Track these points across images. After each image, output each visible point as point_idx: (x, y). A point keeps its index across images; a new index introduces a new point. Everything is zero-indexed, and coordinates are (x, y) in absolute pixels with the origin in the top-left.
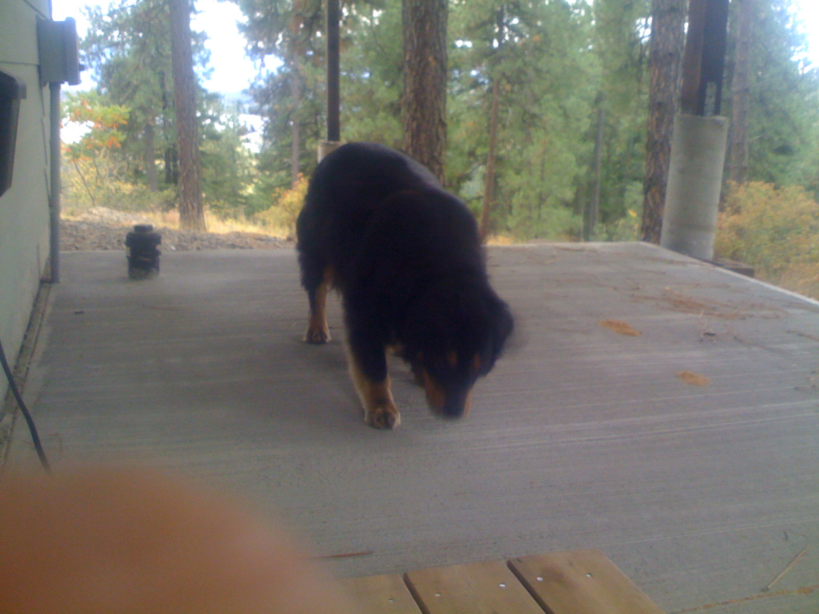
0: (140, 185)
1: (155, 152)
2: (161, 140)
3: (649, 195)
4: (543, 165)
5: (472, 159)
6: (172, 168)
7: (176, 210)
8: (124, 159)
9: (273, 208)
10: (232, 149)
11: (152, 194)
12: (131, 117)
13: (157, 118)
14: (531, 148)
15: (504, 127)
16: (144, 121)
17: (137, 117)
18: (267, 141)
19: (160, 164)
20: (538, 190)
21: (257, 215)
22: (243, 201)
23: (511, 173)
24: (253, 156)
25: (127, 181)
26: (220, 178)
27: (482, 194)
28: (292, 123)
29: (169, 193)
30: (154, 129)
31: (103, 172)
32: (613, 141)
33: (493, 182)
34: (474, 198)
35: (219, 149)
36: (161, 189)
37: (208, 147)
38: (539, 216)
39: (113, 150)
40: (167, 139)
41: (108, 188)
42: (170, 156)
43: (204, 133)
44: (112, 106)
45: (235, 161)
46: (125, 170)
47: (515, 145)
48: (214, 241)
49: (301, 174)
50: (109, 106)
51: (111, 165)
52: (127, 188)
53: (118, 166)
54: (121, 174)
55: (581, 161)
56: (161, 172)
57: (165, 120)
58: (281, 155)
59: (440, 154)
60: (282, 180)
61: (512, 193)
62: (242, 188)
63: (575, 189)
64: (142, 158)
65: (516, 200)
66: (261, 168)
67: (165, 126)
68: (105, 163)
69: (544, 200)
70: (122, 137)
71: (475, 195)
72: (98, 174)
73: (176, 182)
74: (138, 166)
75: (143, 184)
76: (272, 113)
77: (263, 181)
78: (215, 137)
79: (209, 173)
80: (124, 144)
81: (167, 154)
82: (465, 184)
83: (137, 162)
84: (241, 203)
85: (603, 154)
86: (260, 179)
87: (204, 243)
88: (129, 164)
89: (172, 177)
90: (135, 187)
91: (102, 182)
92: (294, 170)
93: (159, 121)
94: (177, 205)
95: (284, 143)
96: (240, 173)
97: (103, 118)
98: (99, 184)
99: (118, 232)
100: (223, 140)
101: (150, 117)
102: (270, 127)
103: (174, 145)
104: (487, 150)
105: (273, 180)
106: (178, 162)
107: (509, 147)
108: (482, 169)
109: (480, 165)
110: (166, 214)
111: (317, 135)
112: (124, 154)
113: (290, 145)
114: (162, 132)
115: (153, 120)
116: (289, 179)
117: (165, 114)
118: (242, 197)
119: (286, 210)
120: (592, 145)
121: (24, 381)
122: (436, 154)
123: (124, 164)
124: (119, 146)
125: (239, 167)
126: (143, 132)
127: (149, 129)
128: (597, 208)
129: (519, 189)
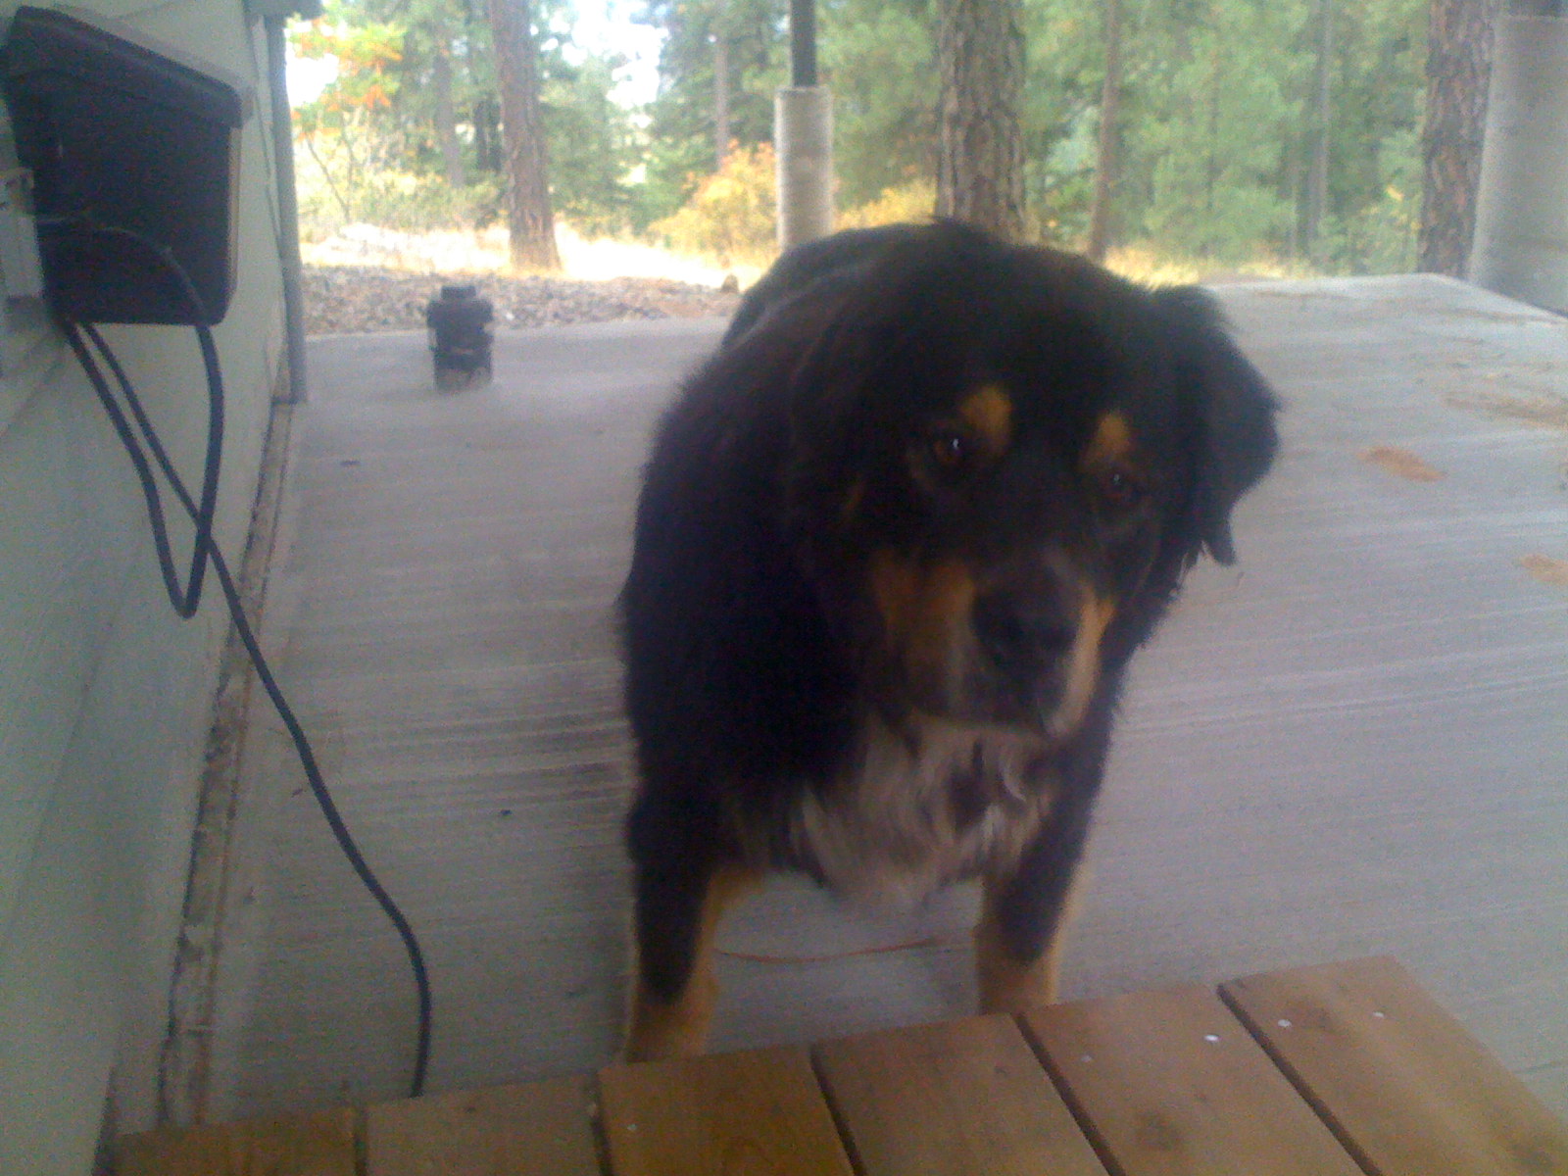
0: (431, 176)
1: (455, 108)
2: (465, 86)
3: (1434, 164)
4: (1214, 100)
5: (1069, 94)
6: (488, 139)
7: (502, 222)
8: (397, 126)
9: (684, 212)
10: (599, 97)
11: (454, 193)
12: (406, 45)
13: (456, 43)
14: (1190, 69)
15: (1135, 28)
16: (432, 50)
17: (417, 43)
18: (667, 77)
19: (466, 133)
20: (1206, 153)
21: (653, 226)
22: (625, 197)
23: (1149, 119)
24: (641, 109)
25: (405, 168)
26: (579, 154)
27: (1093, 163)
28: (712, 39)
29: (486, 189)
30: (452, 65)
31: (361, 155)
32: (1353, 48)
33: (1114, 139)
34: (1074, 174)
35: (573, 98)
36: (471, 182)
37: (554, 94)
38: (1210, 205)
39: (377, 110)
40: (476, 82)
41: (371, 185)
42: (484, 115)
43: (544, 68)
44: (369, 25)
45: (605, 120)
46: (401, 147)
47: (1155, 63)
48: (585, 299)
49: (734, 142)
50: (363, 26)
51: (375, 141)
52: (407, 183)
53: (388, 140)
54: (393, 155)
55: (1290, 90)
56: (468, 149)
57: (471, 48)
58: (694, 104)
59: (1013, 95)
60: (697, 153)
61: (1152, 159)
62: (622, 172)
63: (1279, 145)
64: (431, 123)
65: (1161, 177)
66: (657, 132)
67: (472, 58)
68: (363, 139)
69: (1220, 172)
70: (392, 85)
71: (1076, 166)
72: (352, 157)
73: (497, 168)
74: (424, 139)
75: (438, 172)
76: (674, 20)
77: (662, 158)
78: (566, 75)
79: (558, 143)
80: (396, 98)
81: (478, 112)
82: (1057, 145)
83: (423, 130)
84: (623, 203)
85: (1333, 75)
86: (656, 154)
87: (566, 303)
88: (407, 136)
89: (489, 158)
90: (421, 181)
91: (359, 173)
92: (721, 132)
93: (459, 48)
94: (503, 212)
95: (698, 79)
96: (616, 145)
97: (353, 50)
98: (354, 177)
99: (405, 287)
100: (583, 79)
101: (442, 43)
102: (671, 49)
103: (491, 95)
104: (1100, 75)
105: (680, 153)
106: (501, 127)
107: (1145, 66)
108: (1091, 113)
109: (1087, 104)
110: (482, 232)
111: (762, 61)
112: (397, 116)
113: (710, 83)
114: (466, 71)
115: (449, 47)
116: (711, 150)
117: (470, 34)
118: (621, 189)
119: (709, 216)
120: (1310, 59)
121: (260, 606)
122: (1004, 97)
123: (399, 136)
124: (388, 103)
125: (614, 130)
126: (431, 71)
127: (443, 67)
128: (1324, 185)
129: (1166, 152)
